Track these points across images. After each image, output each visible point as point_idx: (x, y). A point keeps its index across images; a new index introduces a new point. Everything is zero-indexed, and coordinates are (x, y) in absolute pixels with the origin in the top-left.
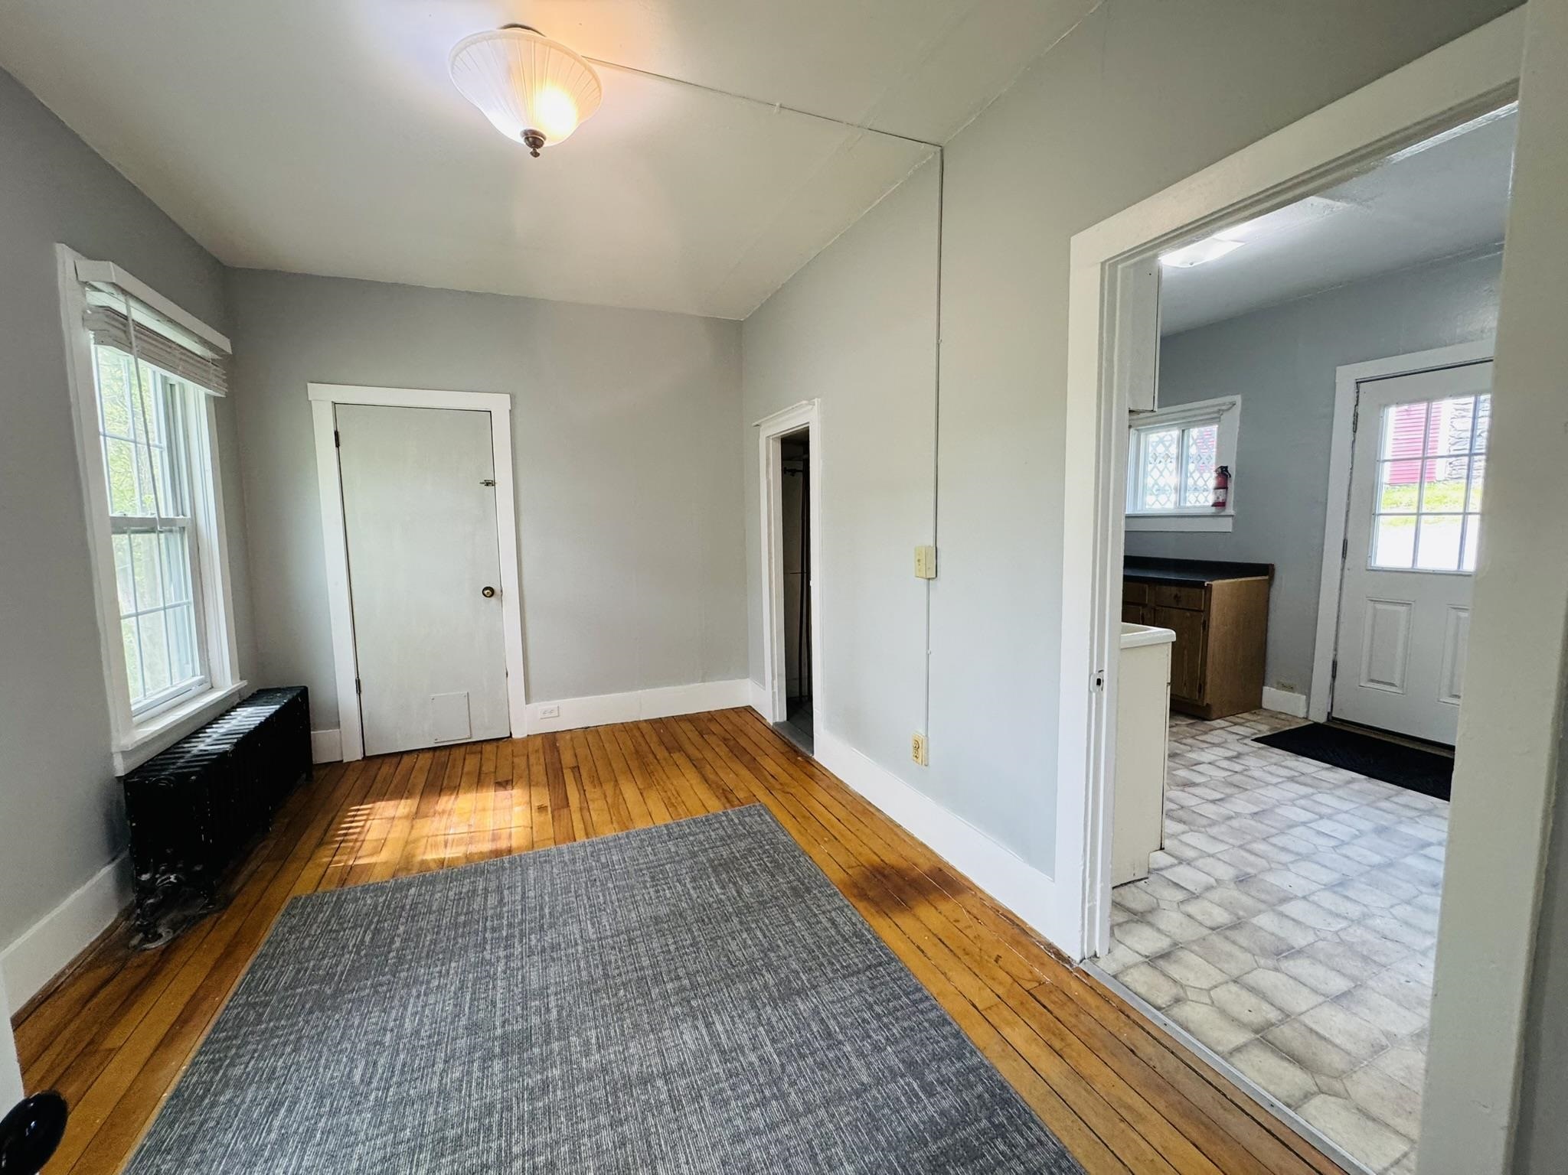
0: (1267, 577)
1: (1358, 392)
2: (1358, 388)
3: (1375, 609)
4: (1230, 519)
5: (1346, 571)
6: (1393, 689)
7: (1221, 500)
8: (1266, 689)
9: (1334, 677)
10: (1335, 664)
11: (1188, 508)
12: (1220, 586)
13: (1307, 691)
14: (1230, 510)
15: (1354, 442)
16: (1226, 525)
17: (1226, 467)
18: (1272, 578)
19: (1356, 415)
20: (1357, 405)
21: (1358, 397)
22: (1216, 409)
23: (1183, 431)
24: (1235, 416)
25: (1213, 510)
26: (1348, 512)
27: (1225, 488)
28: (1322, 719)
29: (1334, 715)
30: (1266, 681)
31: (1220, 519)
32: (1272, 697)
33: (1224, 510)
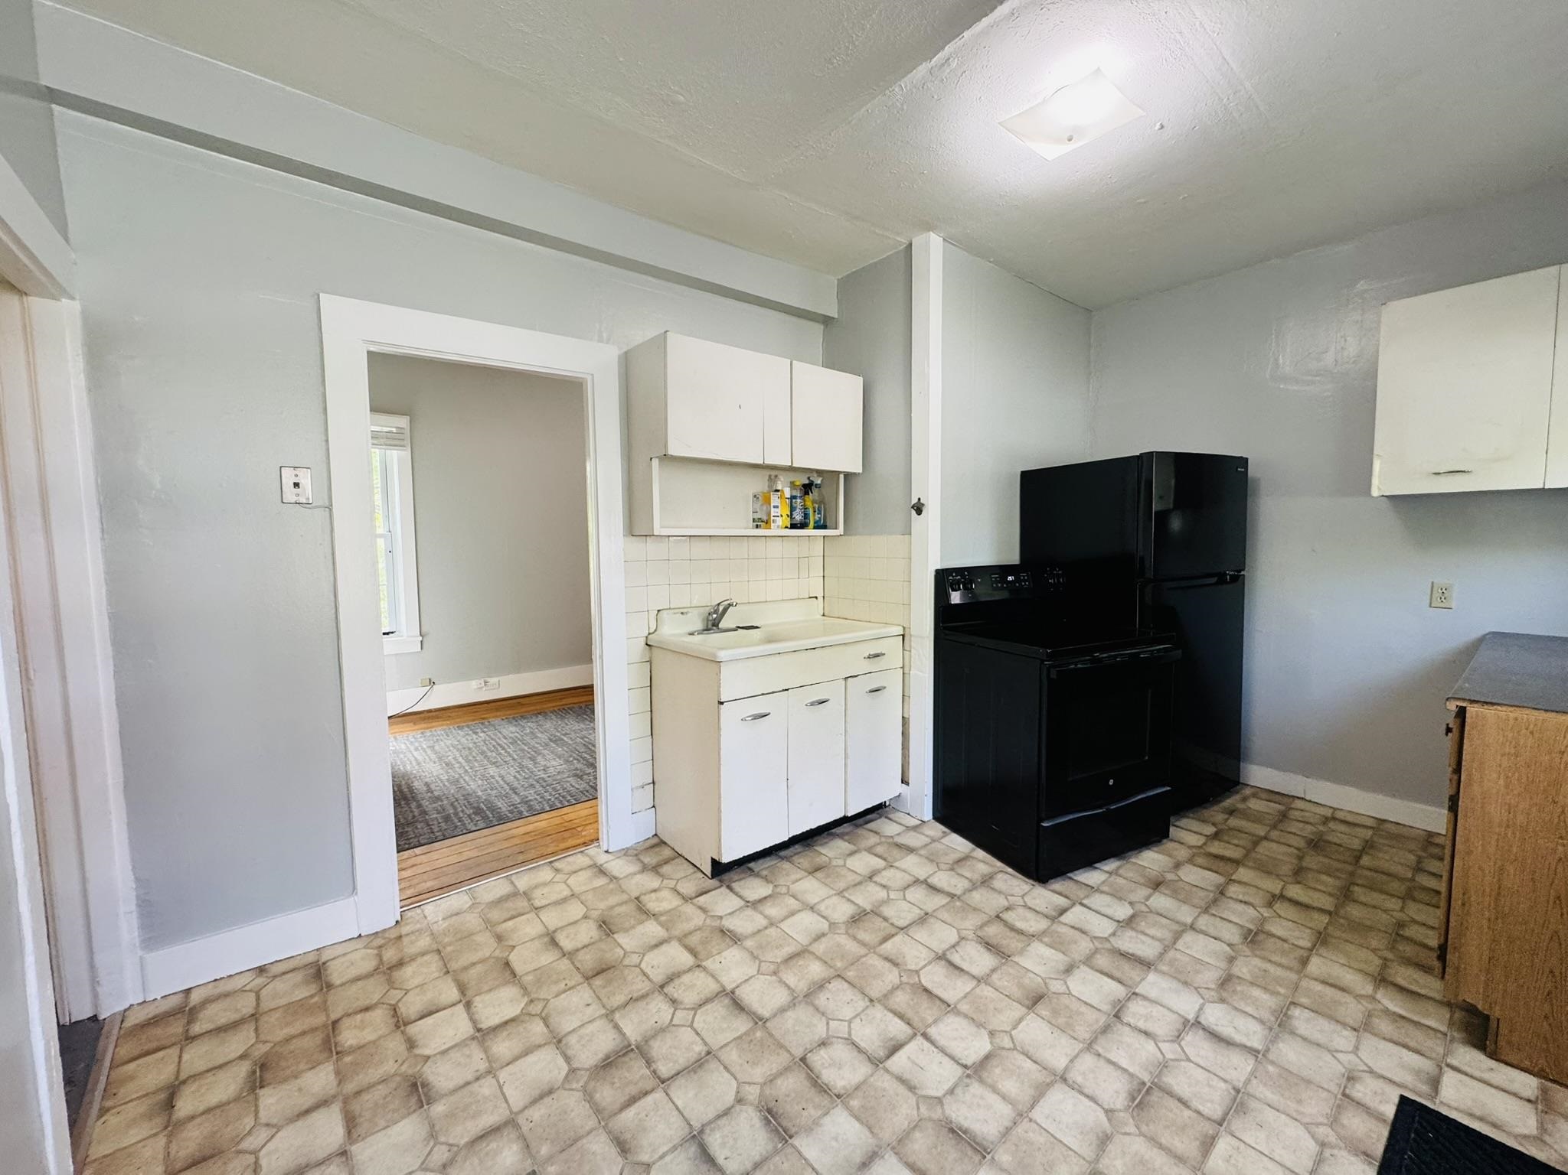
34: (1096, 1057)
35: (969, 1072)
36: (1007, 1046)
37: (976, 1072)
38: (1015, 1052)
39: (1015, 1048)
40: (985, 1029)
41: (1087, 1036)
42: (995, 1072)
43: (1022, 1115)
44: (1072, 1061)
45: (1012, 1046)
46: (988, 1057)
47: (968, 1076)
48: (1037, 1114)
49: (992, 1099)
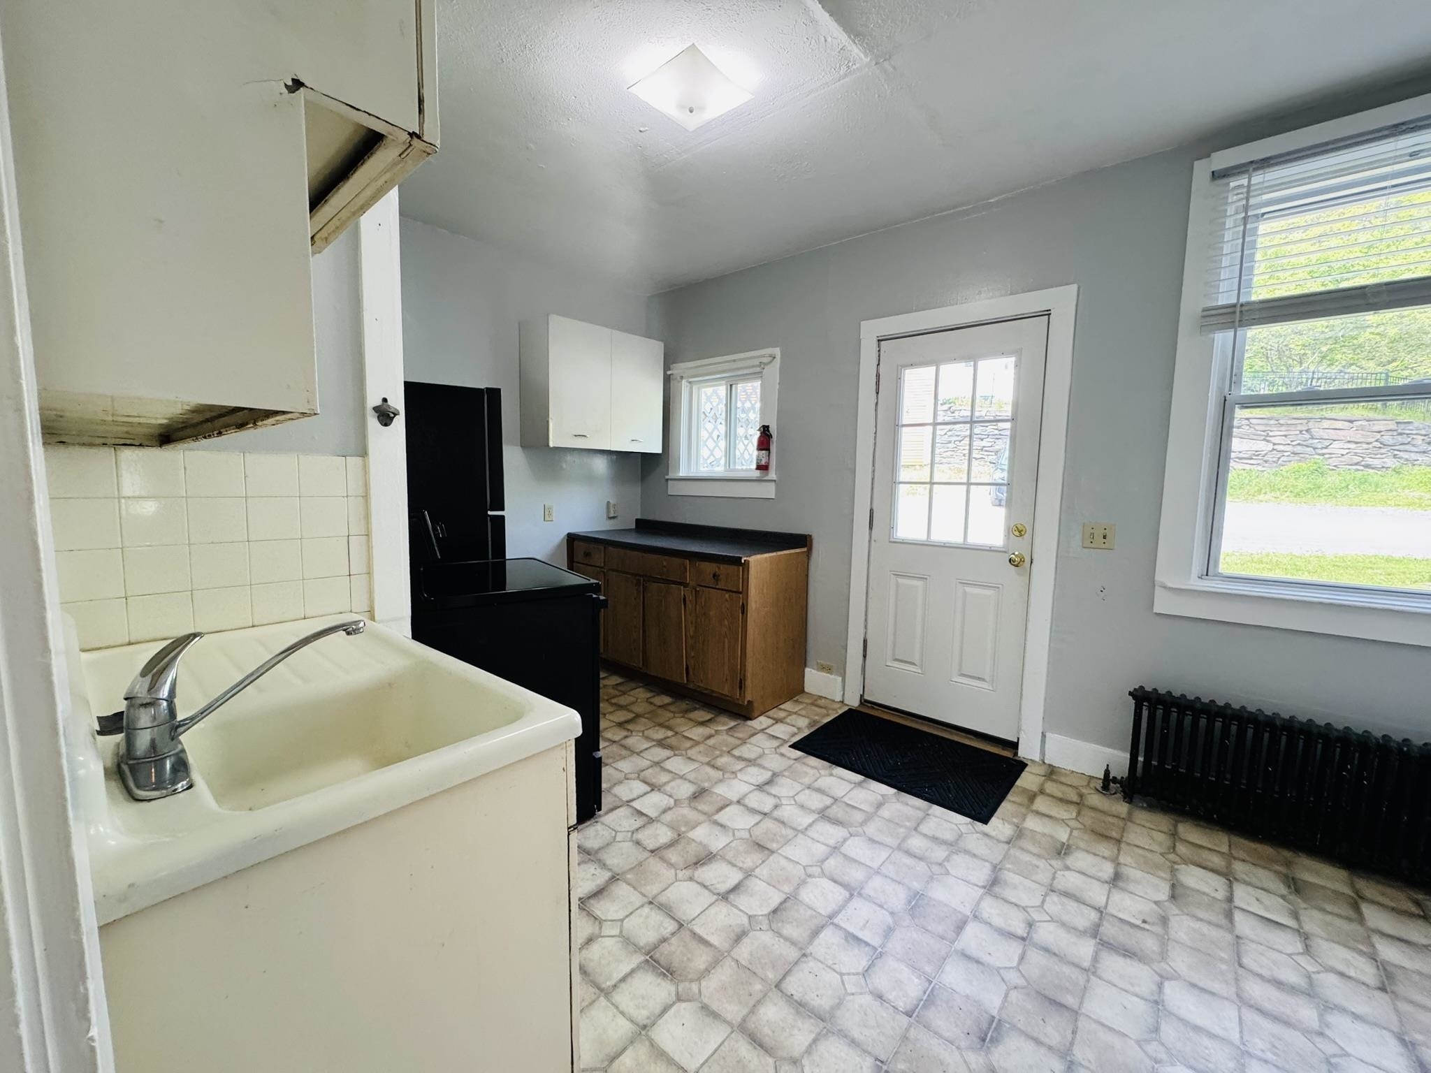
0: (805, 549)
1: (879, 351)
2: (879, 346)
3: (897, 585)
4: (773, 484)
5: (873, 542)
6: (912, 668)
7: (763, 463)
8: (807, 670)
9: (865, 656)
10: (865, 642)
11: (738, 470)
12: (759, 563)
13: (842, 671)
14: (772, 475)
15: (877, 404)
16: (769, 491)
17: (768, 427)
18: (810, 550)
19: (878, 376)
20: (878, 365)
21: (879, 356)
22: (757, 362)
23: (731, 385)
24: (774, 371)
25: (757, 474)
26: (873, 479)
27: (768, 449)
28: (854, 702)
29: (866, 697)
30: (808, 663)
31: (764, 484)
32: (814, 680)
33: (767, 474)
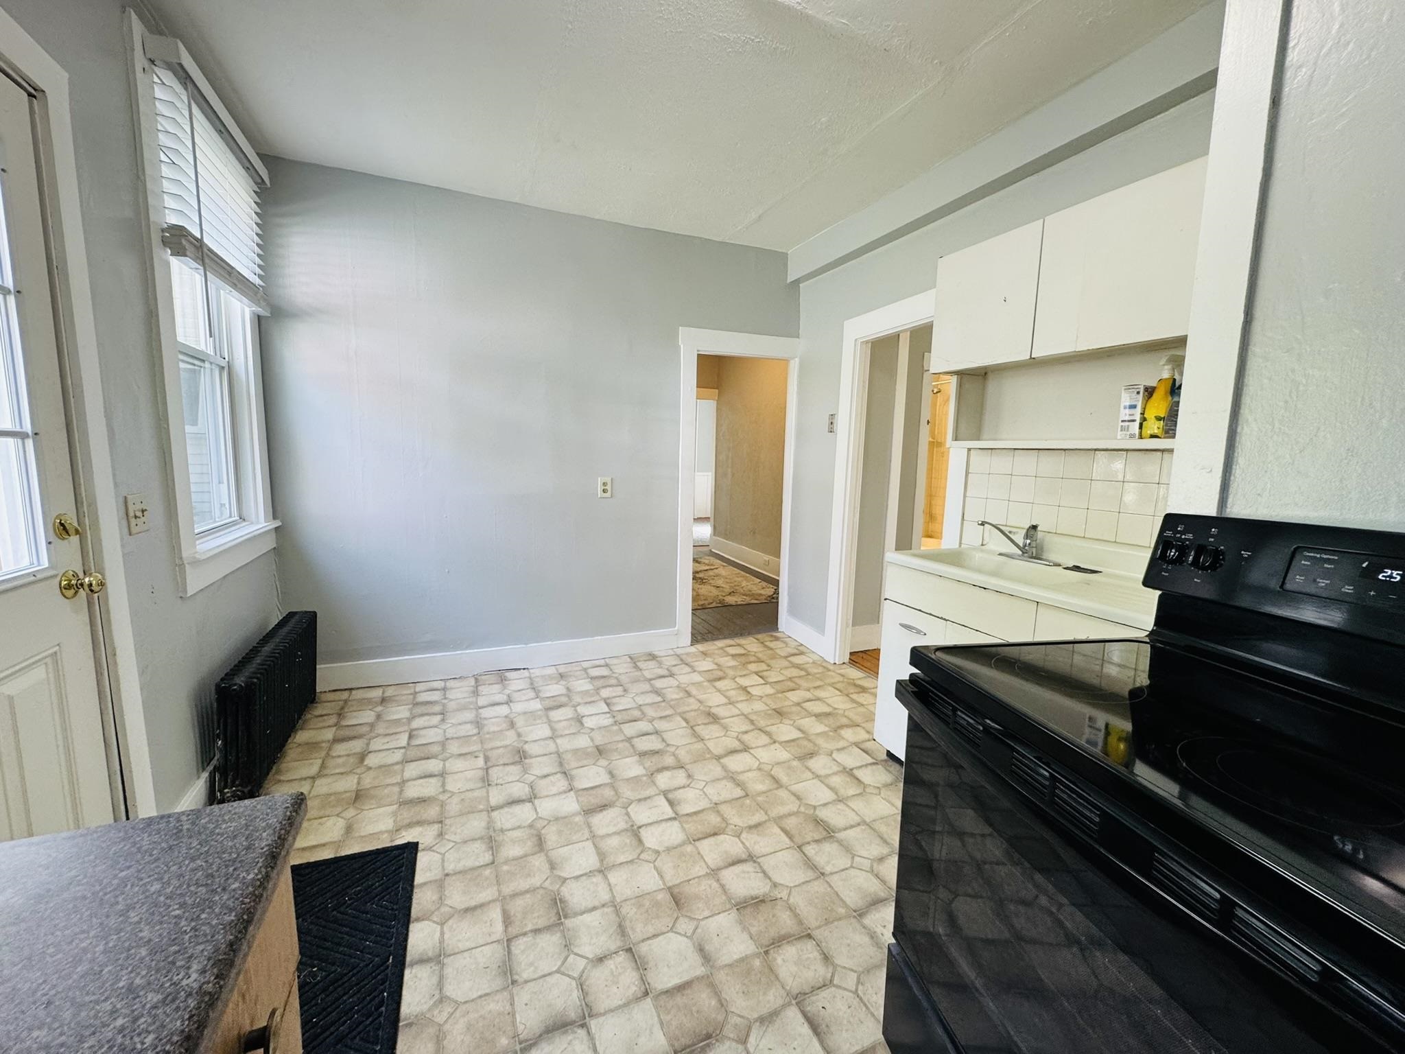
34: (603, 902)
35: (635, 827)
36: (642, 855)
37: (633, 831)
38: (635, 857)
39: (638, 858)
40: (664, 851)
41: (624, 911)
42: (627, 839)
43: (593, 837)
44: (610, 885)
45: (641, 857)
46: (640, 841)
47: (632, 826)
48: (589, 844)
49: (612, 829)
